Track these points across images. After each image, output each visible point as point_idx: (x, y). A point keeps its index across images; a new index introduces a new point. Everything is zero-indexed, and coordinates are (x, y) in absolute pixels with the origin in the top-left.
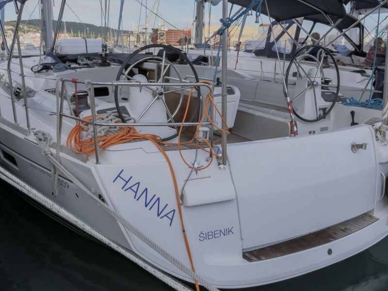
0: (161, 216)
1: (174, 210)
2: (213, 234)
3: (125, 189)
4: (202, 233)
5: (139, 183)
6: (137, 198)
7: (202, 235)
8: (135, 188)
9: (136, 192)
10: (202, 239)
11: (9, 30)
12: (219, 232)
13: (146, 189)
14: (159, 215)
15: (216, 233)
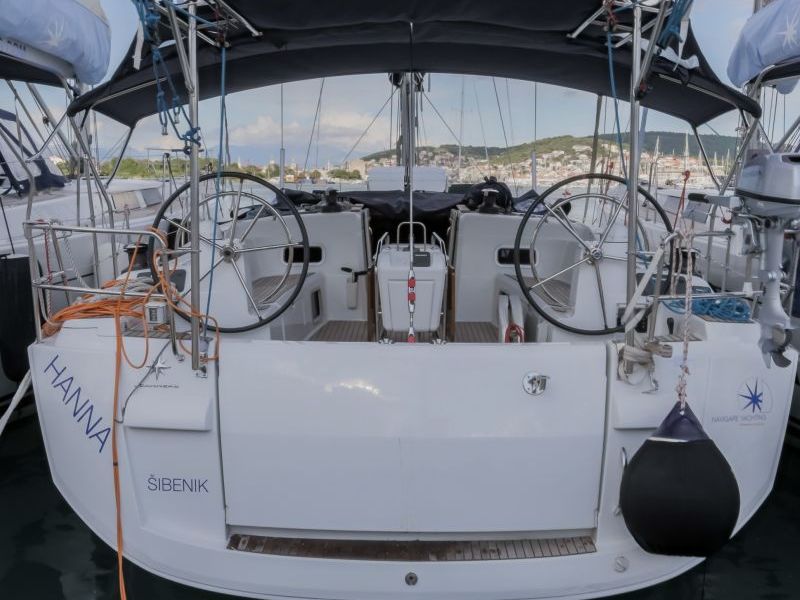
0: (91, 434)
1: (109, 429)
2: (172, 484)
3: (55, 384)
4: (152, 477)
5: (72, 378)
6: (66, 400)
7: (152, 481)
8: (66, 385)
9: (67, 392)
10: (153, 487)
11: (582, 153)
12: (181, 482)
13: (79, 389)
14: (88, 432)
15: (176, 482)
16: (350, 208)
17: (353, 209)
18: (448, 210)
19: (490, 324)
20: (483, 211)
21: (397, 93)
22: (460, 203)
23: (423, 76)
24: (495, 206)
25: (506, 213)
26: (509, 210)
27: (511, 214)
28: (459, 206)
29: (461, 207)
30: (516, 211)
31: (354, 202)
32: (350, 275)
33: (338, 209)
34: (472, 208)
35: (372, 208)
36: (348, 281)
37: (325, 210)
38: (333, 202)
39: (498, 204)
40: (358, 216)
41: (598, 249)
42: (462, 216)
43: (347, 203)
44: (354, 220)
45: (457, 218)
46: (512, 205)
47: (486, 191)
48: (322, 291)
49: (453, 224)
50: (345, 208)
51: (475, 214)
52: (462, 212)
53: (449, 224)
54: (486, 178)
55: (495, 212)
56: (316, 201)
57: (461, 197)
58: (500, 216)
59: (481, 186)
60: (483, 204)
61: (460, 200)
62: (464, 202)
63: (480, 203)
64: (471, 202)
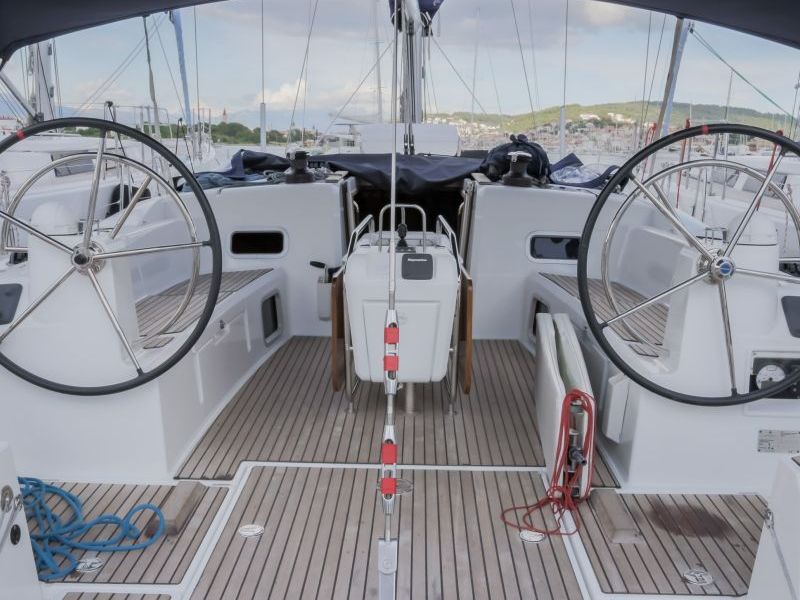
16: (326, 176)
17: (330, 178)
18: (460, 180)
19: (517, 342)
20: (510, 182)
21: (401, 36)
22: (476, 171)
23: (432, 17)
24: (526, 176)
25: (539, 185)
26: (544, 182)
27: (546, 187)
28: (475, 175)
29: (479, 177)
30: (552, 182)
31: (334, 168)
32: (322, 272)
33: (308, 179)
34: (494, 179)
35: (359, 177)
36: (320, 281)
37: (291, 180)
38: (300, 169)
39: (529, 173)
40: (336, 189)
41: (725, 258)
42: (481, 191)
43: (324, 170)
44: (327, 195)
45: (474, 193)
46: (550, 173)
47: (514, 155)
48: (281, 293)
49: (467, 199)
50: (318, 178)
51: (499, 187)
52: (481, 183)
53: (462, 200)
54: (512, 137)
55: (527, 184)
56: (283, 168)
57: (478, 163)
58: (534, 190)
59: (505, 148)
60: (510, 172)
61: (477, 166)
62: (483, 170)
63: (506, 171)
64: (491, 170)
